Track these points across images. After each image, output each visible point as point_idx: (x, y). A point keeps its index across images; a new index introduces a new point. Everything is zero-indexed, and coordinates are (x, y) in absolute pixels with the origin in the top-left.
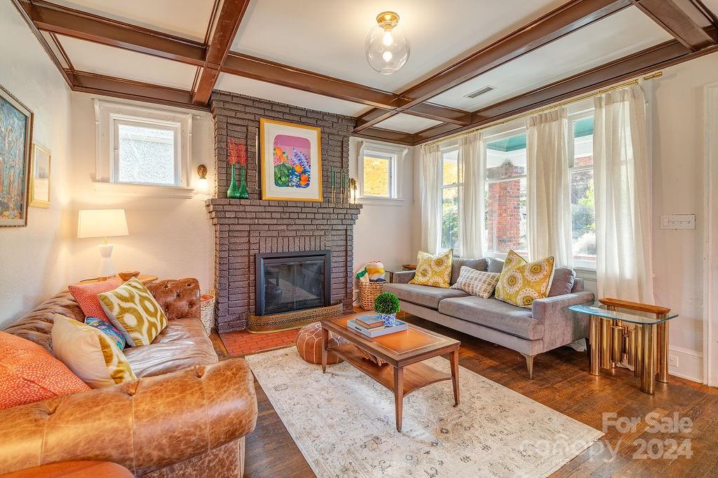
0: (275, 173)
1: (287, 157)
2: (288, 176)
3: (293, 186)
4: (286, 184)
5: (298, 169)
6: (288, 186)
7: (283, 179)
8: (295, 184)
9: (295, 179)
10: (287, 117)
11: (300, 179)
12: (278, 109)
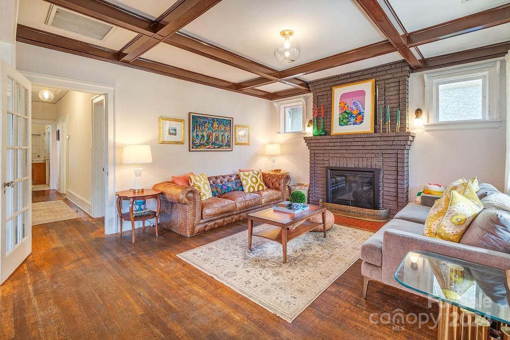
0: (340, 118)
1: (348, 106)
2: (348, 118)
3: (350, 124)
4: (346, 124)
5: (355, 112)
6: (348, 125)
7: (344, 121)
8: (352, 123)
9: (352, 120)
10: (349, 80)
11: (356, 119)
12: (343, 78)
